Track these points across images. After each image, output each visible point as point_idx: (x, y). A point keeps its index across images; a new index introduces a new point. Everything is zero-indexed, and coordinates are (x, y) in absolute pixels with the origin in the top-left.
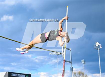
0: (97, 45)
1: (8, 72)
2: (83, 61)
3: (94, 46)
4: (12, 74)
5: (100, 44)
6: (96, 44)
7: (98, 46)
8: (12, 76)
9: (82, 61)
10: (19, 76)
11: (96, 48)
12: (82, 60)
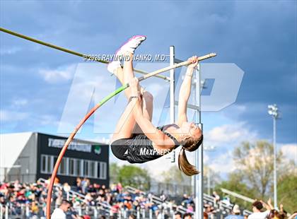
1: (37, 135)
2: (274, 108)
4: (50, 140)
8: (50, 145)
9: (271, 109)
10: (73, 149)
12: (269, 107)
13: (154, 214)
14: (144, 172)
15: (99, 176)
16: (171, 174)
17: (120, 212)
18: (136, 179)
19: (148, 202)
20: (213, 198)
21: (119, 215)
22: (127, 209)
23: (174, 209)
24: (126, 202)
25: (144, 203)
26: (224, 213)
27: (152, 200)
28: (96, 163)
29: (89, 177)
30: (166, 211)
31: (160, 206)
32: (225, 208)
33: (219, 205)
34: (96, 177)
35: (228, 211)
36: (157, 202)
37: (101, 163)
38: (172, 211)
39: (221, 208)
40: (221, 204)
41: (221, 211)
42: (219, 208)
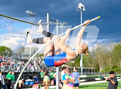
0: (80, 7)
3: (77, 8)
5: (83, 6)
6: (79, 5)
7: (82, 8)
11: (78, 10)
13: (15, 67)
14: (9, 49)
17: (1, 67)
18: (6, 51)
19: (13, 62)
20: (38, 60)
21: (1, 68)
22: (4, 65)
23: (23, 65)
24: (4, 62)
25: (11, 63)
26: (43, 66)
27: (14, 61)
30: (20, 66)
31: (18, 64)
32: (43, 64)
33: (41, 63)
35: (45, 65)
36: (17, 62)
38: (23, 66)
39: (42, 64)
40: (42, 63)
41: (42, 65)
42: (41, 64)
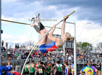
14: (90, 45)
15: (71, 47)
16: (99, 45)
18: (87, 47)
27: (89, 55)
28: (70, 43)
29: (68, 47)
30: (94, 59)
31: (92, 57)
34: (70, 47)
37: (72, 43)
38: (96, 59)
